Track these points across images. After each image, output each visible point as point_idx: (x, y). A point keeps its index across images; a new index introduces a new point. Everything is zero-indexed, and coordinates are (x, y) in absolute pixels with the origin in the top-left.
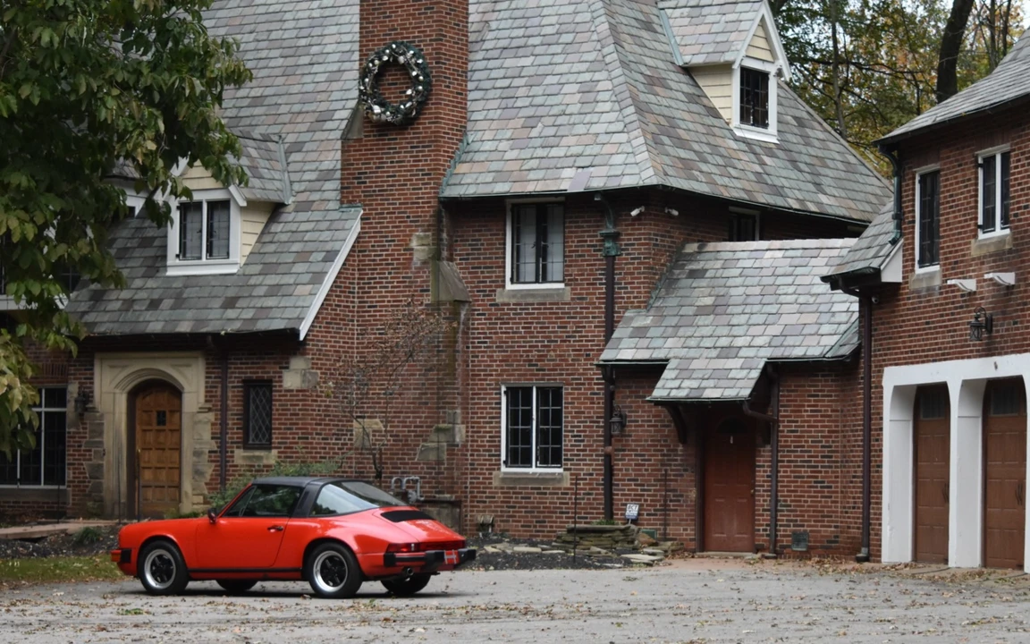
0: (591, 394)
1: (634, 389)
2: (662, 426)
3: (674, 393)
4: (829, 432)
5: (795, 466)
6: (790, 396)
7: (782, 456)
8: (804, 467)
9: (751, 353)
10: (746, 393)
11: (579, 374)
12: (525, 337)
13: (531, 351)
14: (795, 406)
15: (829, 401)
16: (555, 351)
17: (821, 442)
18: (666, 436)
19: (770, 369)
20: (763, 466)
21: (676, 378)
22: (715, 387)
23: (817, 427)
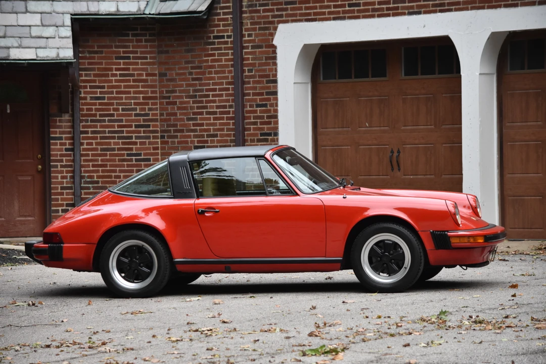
4: (144, 98)
5: (102, 138)
6: (94, 58)
7: (84, 127)
8: (114, 138)
9: (44, 7)
10: (67, 54)
14: (99, 69)
15: (142, 64)
17: (135, 109)
20: (61, 138)
22: (21, 47)
23: (129, 93)
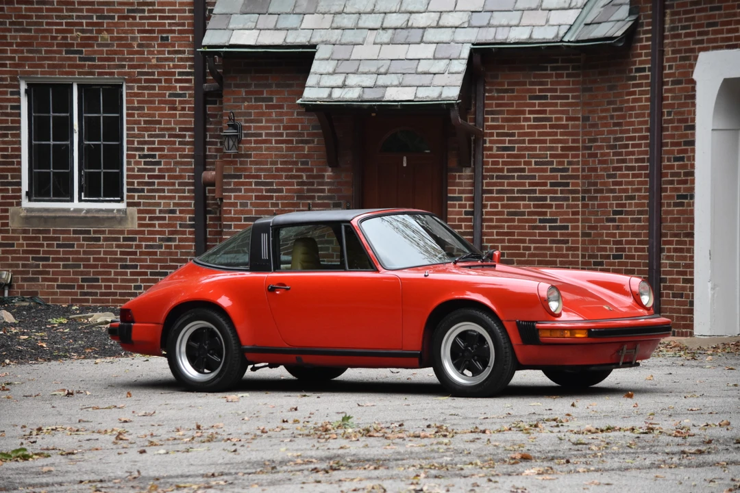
0: (170, 95)
1: (253, 88)
2: (298, 142)
3: (337, 94)
4: (563, 149)
5: (509, 199)
6: (503, 98)
7: (488, 184)
8: (523, 199)
9: (444, 35)
10: (452, 93)
11: (150, 67)
12: (61, 10)
13: (71, 31)
14: (509, 112)
15: (562, 105)
16: (109, 31)
17: (552, 163)
18: (305, 156)
19: (477, 59)
20: (460, 199)
21: (334, 73)
22: (400, 85)
23: (544, 142)
